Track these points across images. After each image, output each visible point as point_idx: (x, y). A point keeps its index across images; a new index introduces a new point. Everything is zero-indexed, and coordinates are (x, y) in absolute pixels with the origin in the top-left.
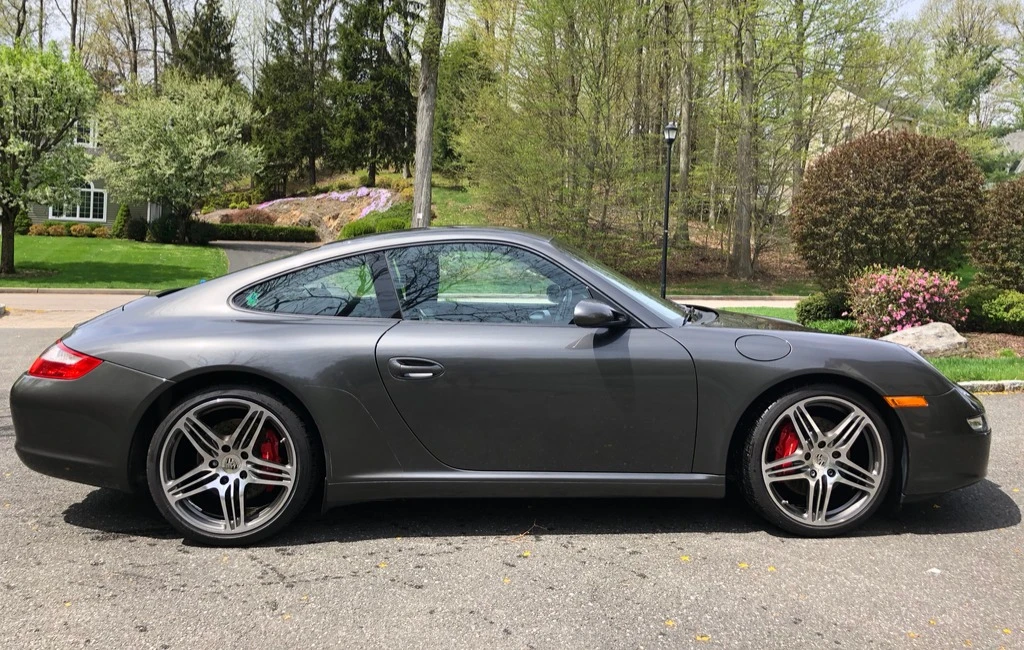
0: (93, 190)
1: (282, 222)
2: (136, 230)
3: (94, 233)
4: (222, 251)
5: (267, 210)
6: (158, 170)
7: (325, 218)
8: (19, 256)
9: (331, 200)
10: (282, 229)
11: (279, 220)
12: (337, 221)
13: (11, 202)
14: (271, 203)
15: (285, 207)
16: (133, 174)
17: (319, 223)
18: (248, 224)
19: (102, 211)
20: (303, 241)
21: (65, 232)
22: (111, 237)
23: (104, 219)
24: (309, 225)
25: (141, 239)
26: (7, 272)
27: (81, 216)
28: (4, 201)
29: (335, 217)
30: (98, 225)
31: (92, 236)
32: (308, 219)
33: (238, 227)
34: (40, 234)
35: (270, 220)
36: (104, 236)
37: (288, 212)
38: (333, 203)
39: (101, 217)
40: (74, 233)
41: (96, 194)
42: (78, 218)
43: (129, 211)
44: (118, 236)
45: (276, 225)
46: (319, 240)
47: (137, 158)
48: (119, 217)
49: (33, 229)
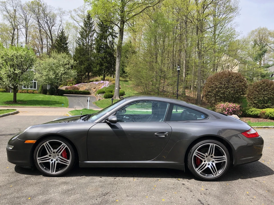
1: (81, 89)
2: (44, 92)
4: (67, 97)
5: (77, 86)
6: (50, 77)
7: (92, 89)
8: (18, 98)
9: (93, 84)
10: (81, 91)
11: (80, 89)
12: (95, 89)
13: (16, 85)
14: (78, 85)
15: (82, 86)
16: (44, 77)
17: (90, 90)
18: (72, 90)
19: (36, 87)
20: (86, 94)
21: (27, 92)
22: (38, 93)
23: (36, 89)
24: (88, 90)
25: (46, 94)
26: (15, 102)
29: (95, 88)
31: (33, 93)
32: (88, 89)
33: (70, 91)
34: (21, 93)
35: (78, 89)
36: (36, 93)
37: (83, 87)
38: (94, 85)
39: (36, 88)
40: (29, 92)
41: (34, 82)
42: (30, 89)
43: (42, 87)
44: (40, 93)
45: (79, 90)
46: (91, 94)
47: (45, 73)
48: (40, 88)
49: (19, 91)
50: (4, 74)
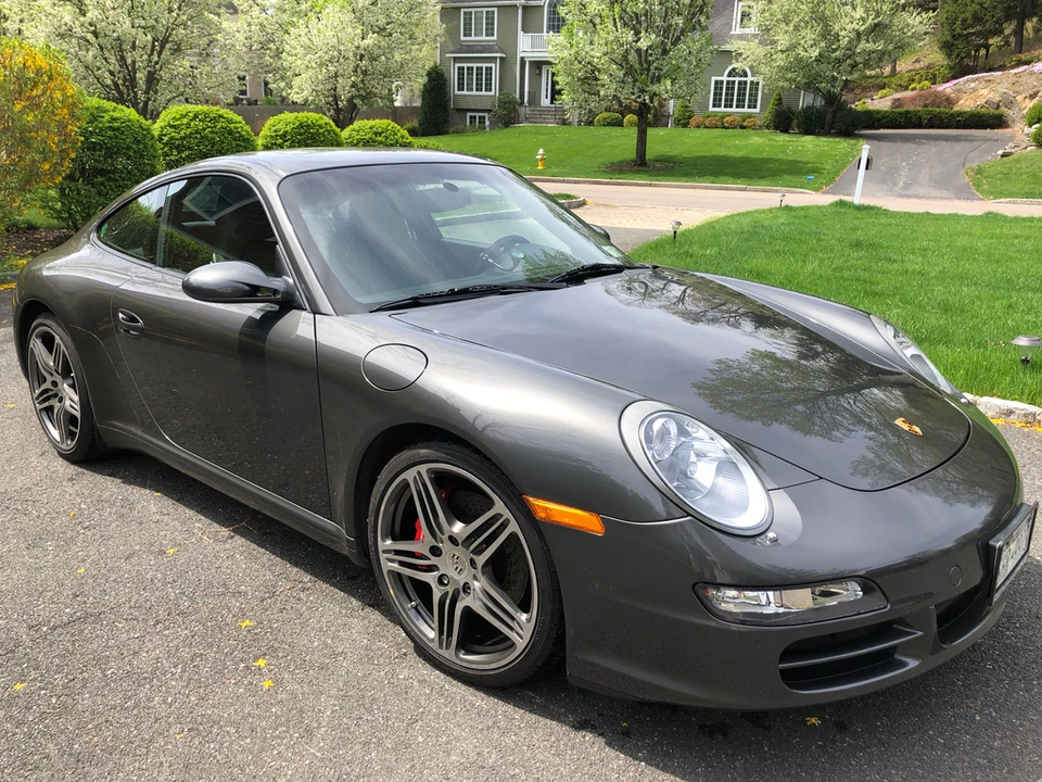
0: (749, 79)
1: (966, 104)
2: (783, 121)
3: (745, 124)
5: (949, 91)
6: (803, 54)
7: (1019, 98)
9: (1032, 73)
10: (960, 114)
11: (961, 102)
12: (1035, 101)
14: (955, 82)
15: (973, 85)
16: (780, 60)
17: (1010, 103)
18: (920, 109)
19: (756, 101)
20: (984, 127)
21: (719, 124)
22: (760, 127)
23: (757, 110)
24: (998, 107)
26: (640, 165)
27: (737, 107)
29: (1032, 97)
30: (750, 116)
31: (743, 127)
32: (997, 99)
33: (907, 112)
34: (698, 127)
35: (950, 101)
36: (754, 127)
37: (974, 93)
38: (1034, 77)
39: (755, 107)
40: (726, 125)
41: (752, 82)
42: (734, 109)
43: (780, 99)
44: (768, 127)
45: (956, 109)
46: (1007, 126)
47: (783, 41)
48: (770, 107)
49: (693, 122)
50: (599, 55)
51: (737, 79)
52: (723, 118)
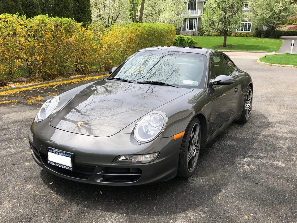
0: (248, 22)
2: (259, 34)
4: (283, 41)
6: (265, 16)
8: (228, 42)
16: (258, 17)
21: (240, 35)
22: (252, 36)
23: (250, 31)
25: (260, 37)
26: (225, 47)
27: (245, 30)
28: (225, 29)
30: (249, 33)
31: (247, 36)
34: (234, 36)
36: (250, 36)
39: (250, 30)
40: (242, 35)
41: (249, 24)
42: (244, 31)
43: (257, 28)
44: (254, 36)
47: (260, 12)
48: (254, 30)
49: (232, 35)
51: (244, 23)
52: (241, 33)
